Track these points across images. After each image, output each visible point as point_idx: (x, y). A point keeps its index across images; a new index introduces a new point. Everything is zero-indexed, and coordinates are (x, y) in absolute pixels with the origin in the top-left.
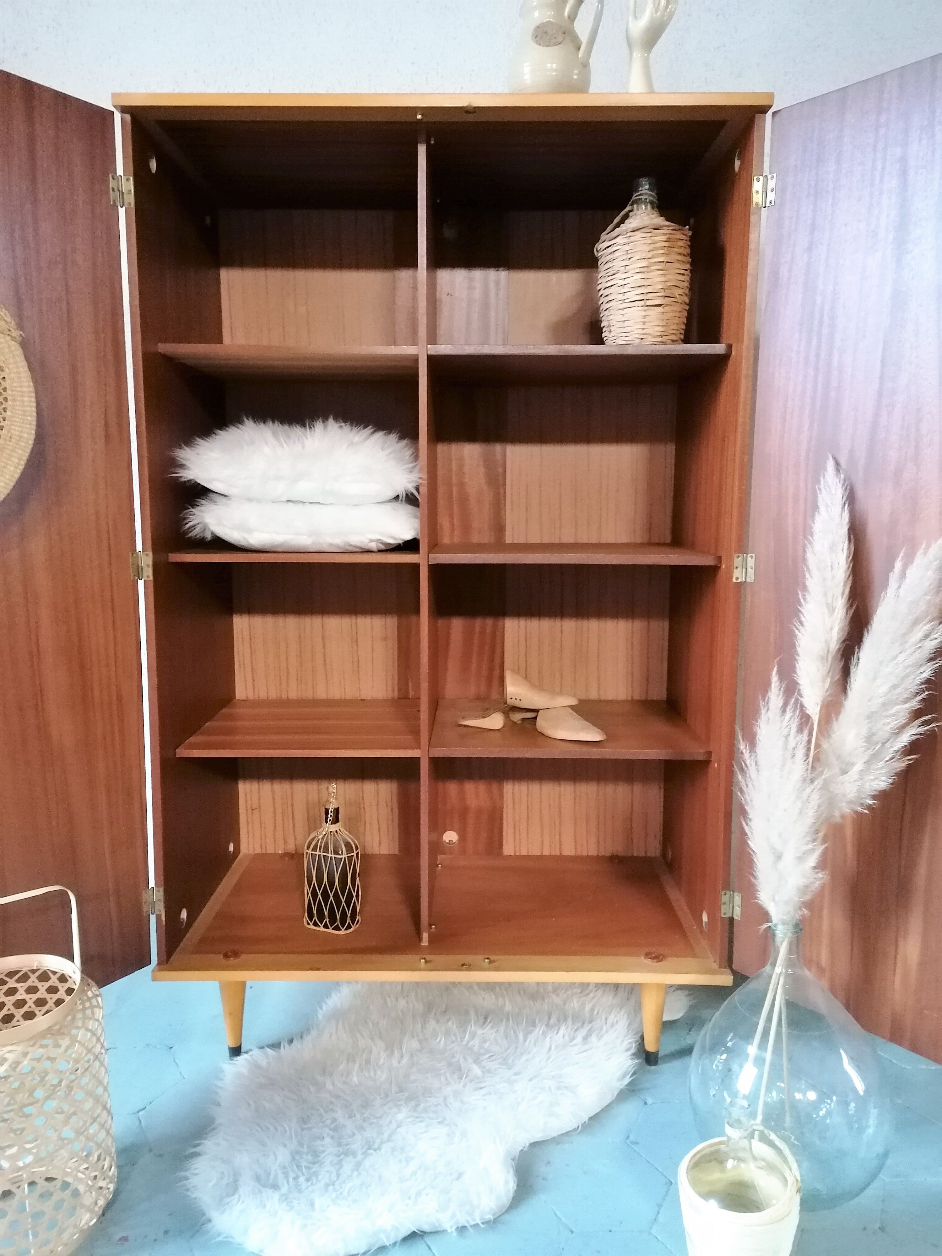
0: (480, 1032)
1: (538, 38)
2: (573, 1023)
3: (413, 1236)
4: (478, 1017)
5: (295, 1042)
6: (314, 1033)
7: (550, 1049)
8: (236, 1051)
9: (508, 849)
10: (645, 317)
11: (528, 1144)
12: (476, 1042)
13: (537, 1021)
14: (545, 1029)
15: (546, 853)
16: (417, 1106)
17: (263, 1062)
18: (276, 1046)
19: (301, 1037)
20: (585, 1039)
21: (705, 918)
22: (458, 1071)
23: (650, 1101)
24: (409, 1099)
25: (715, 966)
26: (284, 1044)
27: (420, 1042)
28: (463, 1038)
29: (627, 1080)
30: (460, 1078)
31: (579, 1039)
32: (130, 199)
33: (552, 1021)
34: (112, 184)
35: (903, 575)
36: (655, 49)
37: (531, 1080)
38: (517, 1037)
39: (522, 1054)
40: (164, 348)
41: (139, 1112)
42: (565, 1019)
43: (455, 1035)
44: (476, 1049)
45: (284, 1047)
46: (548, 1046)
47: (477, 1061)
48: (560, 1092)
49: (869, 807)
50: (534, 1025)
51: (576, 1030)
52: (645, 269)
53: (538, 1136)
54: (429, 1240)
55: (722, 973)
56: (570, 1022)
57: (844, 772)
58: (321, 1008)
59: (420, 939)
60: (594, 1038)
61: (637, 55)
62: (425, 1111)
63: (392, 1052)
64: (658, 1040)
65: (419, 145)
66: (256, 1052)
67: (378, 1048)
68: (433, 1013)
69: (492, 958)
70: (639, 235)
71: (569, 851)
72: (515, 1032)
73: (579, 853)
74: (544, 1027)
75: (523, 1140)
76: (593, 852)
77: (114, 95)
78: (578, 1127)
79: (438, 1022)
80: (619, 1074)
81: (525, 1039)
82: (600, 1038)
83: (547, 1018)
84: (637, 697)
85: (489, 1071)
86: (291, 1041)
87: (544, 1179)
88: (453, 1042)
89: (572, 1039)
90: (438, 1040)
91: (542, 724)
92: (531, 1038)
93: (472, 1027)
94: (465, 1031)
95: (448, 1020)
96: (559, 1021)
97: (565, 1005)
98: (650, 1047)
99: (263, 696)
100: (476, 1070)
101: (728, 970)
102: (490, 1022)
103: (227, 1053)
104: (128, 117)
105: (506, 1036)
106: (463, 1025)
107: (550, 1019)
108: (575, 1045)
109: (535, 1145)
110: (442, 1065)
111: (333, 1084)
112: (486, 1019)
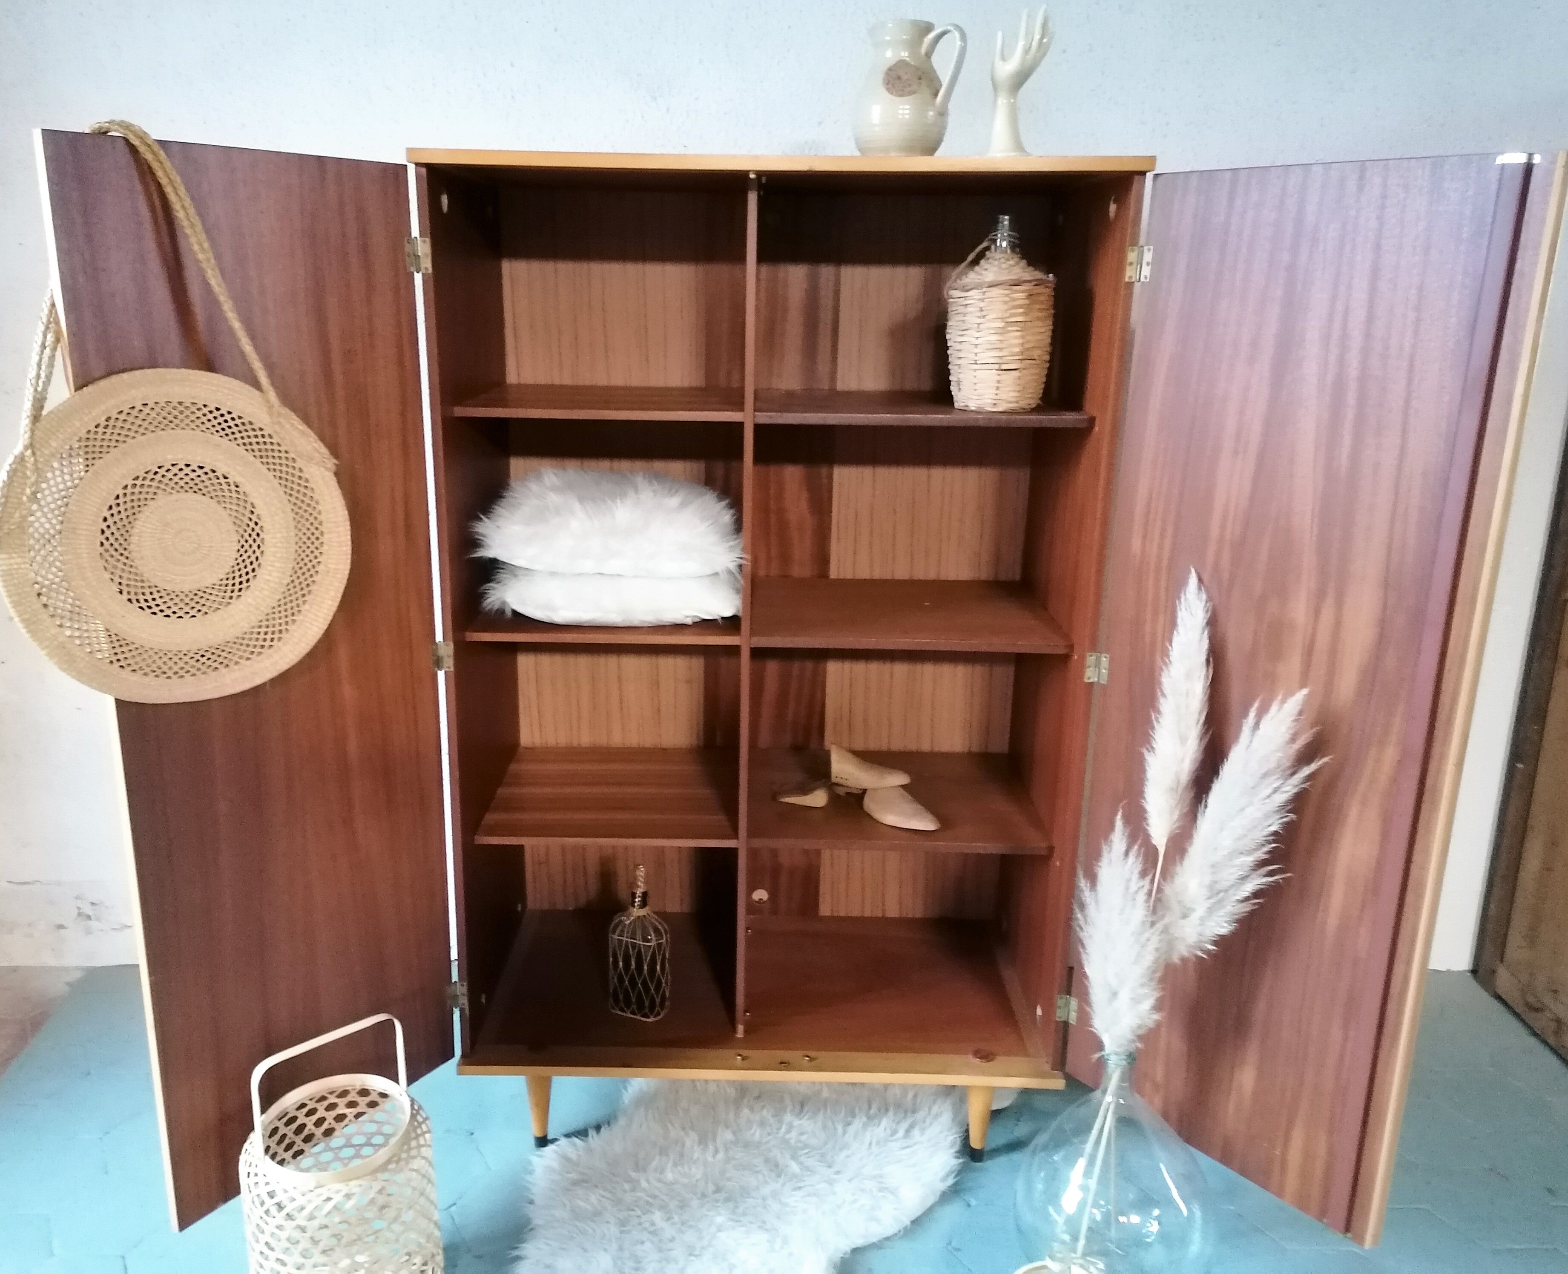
0: (796, 1123)
1: (890, 85)
2: (895, 1114)
4: (793, 1105)
5: (603, 1129)
6: (622, 1121)
7: (870, 1144)
8: (543, 1141)
9: (825, 910)
10: (998, 382)
11: (849, 1251)
12: (793, 1135)
13: (857, 1110)
15: (868, 913)
16: (737, 1207)
17: (573, 1156)
18: (582, 1133)
19: (609, 1125)
20: (908, 1131)
21: (1039, 1012)
22: (777, 1170)
23: (973, 1202)
24: (727, 1200)
25: (1047, 1067)
26: (592, 1133)
27: (734, 1133)
28: (779, 1129)
29: (950, 1181)
30: (779, 1176)
31: (901, 1133)
32: (427, 264)
33: (872, 1111)
34: (408, 248)
35: (1257, 725)
37: (850, 1180)
38: (835, 1129)
39: (841, 1149)
40: (460, 411)
41: (450, 1207)
42: (887, 1110)
43: (770, 1126)
44: (793, 1142)
45: (592, 1137)
46: (867, 1142)
47: (794, 1157)
48: (881, 1194)
49: (1208, 952)
50: (854, 1116)
51: (898, 1122)
52: (1002, 331)
53: (860, 1242)
55: (1054, 1077)
56: (891, 1112)
57: (1185, 916)
58: (626, 1088)
59: (734, 1030)
60: (916, 1132)
61: (1003, 96)
62: (744, 1214)
63: (706, 1146)
64: (984, 1136)
65: (749, 192)
66: (563, 1141)
67: (691, 1140)
69: (813, 1054)
70: (996, 292)
71: (893, 912)
72: (833, 1122)
73: (904, 915)
74: (865, 1119)
75: (845, 1245)
76: (919, 915)
77: (410, 151)
78: (899, 1232)
79: (752, 1110)
80: (942, 1174)
81: (844, 1133)
82: (923, 1130)
83: (866, 1106)
84: (975, 749)
85: (808, 1169)
86: (598, 1128)
88: (769, 1134)
89: (894, 1132)
90: (752, 1131)
91: (869, 804)
92: (852, 1129)
93: (788, 1117)
94: (780, 1122)
96: (879, 1110)
98: (975, 1143)
99: (551, 741)
100: (794, 1167)
101: (1059, 1074)
102: (807, 1112)
103: (532, 1142)
104: (424, 171)
105: (824, 1127)
106: (778, 1114)
107: (870, 1107)
108: (896, 1140)
109: (855, 1251)
110: (759, 1161)
111: (648, 1181)
112: (802, 1105)
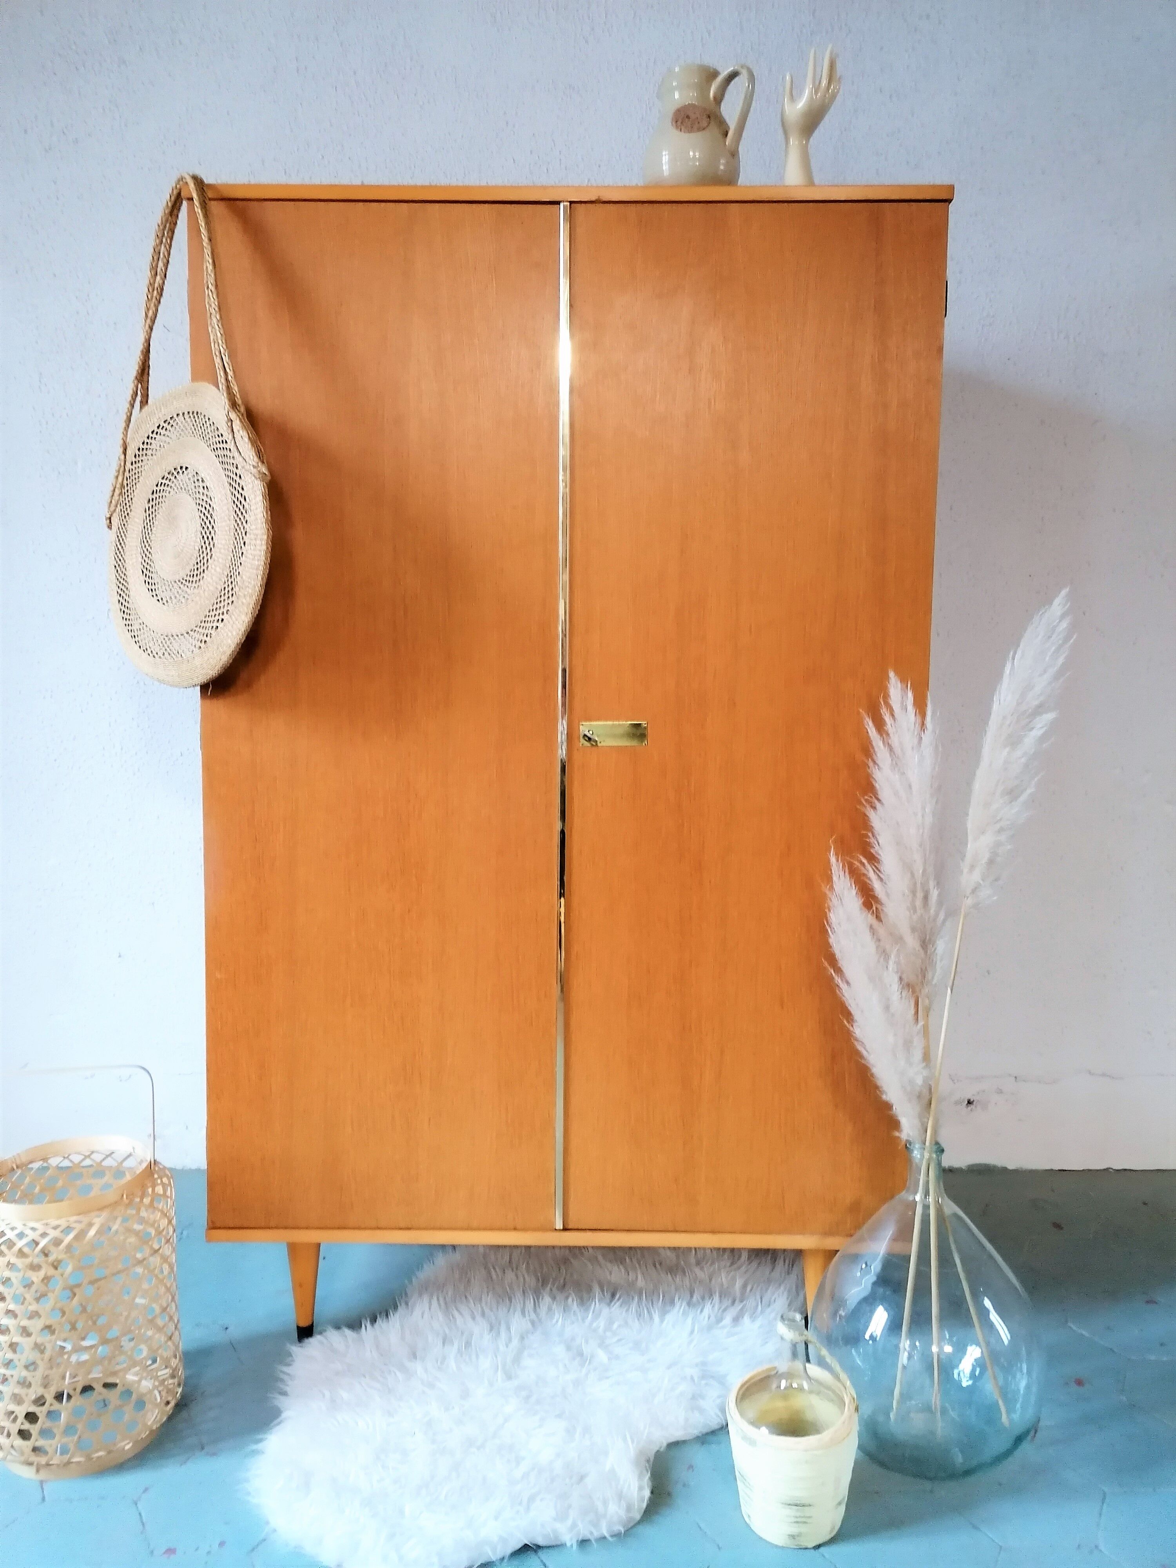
0: (606, 1311)
1: (679, 123)
2: (721, 1301)
3: (526, 1549)
4: (603, 1293)
5: (379, 1319)
6: (402, 1311)
7: (692, 1331)
8: (306, 1332)
11: (665, 1444)
12: (601, 1323)
13: (677, 1298)
14: (687, 1308)
16: (529, 1398)
17: (341, 1346)
18: (354, 1323)
19: (387, 1316)
20: (736, 1320)
22: (580, 1356)
24: (520, 1390)
26: (366, 1322)
27: (532, 1322)
28: (585, 1318)
30: (583, 1364)
31: (727, 1321)
33: (695, 1299)
36: (816, 133)
37: (669, 1367)
38: (651, 1318)
39: (658, 1338)
42: (711, 1295)
43: (575, 1314)
44: (601, 1330)
45: (366, 1327)
46: (689, 1328)
47: (602, 1345)
48: (703, 1382)
50: (672, 1302)
51: (725, 1310)
53: (678, 1434)
54: (542, 1554)
56: (716, 1298)
60: (746, 1319)
61: (794, 142)
62: (539, 1402)
63: (498, 1334)
66: (331, 1332)
67: (481, 1329)
68: (548, 1288)
72: (649, 1312)
74: (685, 1305)
75: (660, 1438)
79: (554, 1298)
81: (662, 1321)
82: (753, 1318)
83: (688, 1295)
85: (617, 1357)
86: (373, 1318)
87: (684, 1485)
88: (573, 1323)
89: (719, 1320)
90: (555, 1320)
92: (670, 1317)
93: (597, 1305)
94: (587, 1310)
95: (567, 1298)
96: (703, 1298)
97: (710, 1280)
100: (602, 1356)
102: (619, 1299)
103: (295, 1333)
105: (639, 1316)
106: (585, 1302)
107: (692, 1296)
108: (724, 1327)
109: (674, 1445)
110: (559, 1350)
111: (426, 1370)
112: (613, 1295)
